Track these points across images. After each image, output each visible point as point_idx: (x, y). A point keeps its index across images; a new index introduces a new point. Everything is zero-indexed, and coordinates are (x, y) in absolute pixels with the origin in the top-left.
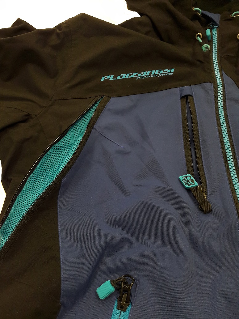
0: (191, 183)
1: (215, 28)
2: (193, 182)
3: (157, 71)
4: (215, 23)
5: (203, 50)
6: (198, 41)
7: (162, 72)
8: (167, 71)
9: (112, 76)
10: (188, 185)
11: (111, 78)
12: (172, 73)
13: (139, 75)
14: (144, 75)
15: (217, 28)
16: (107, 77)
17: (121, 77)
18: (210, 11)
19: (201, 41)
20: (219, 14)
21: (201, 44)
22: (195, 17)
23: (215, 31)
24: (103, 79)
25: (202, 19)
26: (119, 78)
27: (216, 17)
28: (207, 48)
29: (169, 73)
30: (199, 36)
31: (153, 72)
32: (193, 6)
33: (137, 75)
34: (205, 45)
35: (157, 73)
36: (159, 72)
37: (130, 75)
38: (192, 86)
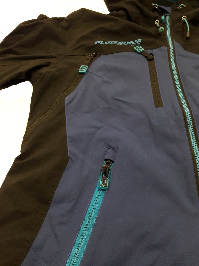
0: (141, 49)
1: (168, 15)
2: (142, 49)
3: (130, 42)
4: (167, 12)
5: (159, 31)
6: (156, 25)
7: (133, 43)
8: (136, 42)
9: (102, 42)
10: (139, 50)
11: (101, 42)
12: (140, 43)
13: (119, 43)
14: (122, 43)
15: (169, 15)
16: (98, 42)
17: (107, 43)
18: (165, 6)
19: (158, 25)
20: (170, 8)
21: (158, 27)
22: (154, 9)
23: (168, 18)
24: (96, 43)
25: (159, 10)
26: (106, 43)
27: (168, 9)
28: (162, 29)
29: (138, 43)
30: (157, 22)
31: (128, 43)
32: (152, 3)
33: (118, 43)
34: (160, 28)
35: (130, 43)
36: (131, 43)
37: (113, 42)
38: (153, 50)
